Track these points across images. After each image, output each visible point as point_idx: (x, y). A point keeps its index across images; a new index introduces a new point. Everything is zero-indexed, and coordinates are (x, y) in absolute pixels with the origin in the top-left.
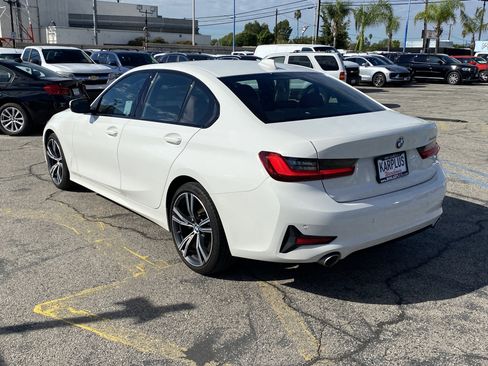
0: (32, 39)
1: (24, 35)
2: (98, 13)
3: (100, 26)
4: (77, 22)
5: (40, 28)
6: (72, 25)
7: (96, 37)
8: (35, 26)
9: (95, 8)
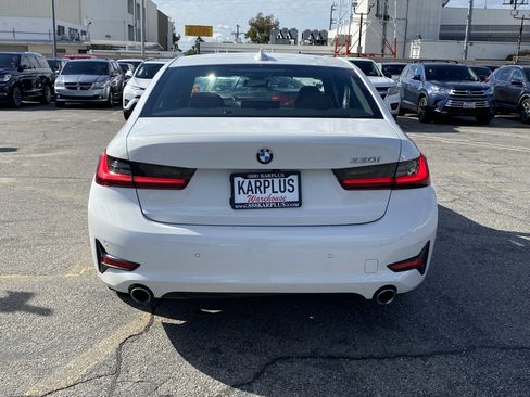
0: (394, 54)
1: (387, 51)
2: (472, 23)
3: (472, 38)
4: (449, 34)
5: (406, 41)
6: (443, 37)
7: (466, 51)
8: (401, 40)
9: (470, 17)
